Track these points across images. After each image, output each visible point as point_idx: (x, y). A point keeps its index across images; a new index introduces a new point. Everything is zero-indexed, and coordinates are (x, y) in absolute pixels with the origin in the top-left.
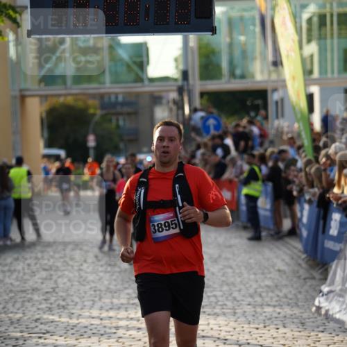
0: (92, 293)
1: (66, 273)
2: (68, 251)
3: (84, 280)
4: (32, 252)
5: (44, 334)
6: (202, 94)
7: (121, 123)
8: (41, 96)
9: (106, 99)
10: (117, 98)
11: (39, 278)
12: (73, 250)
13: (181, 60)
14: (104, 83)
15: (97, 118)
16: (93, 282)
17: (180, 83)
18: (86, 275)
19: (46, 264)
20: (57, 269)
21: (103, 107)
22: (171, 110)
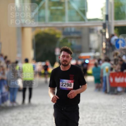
10: (71, 29)
14: (65, 21)
15: (61, 40)
21: (64, 33)
22: (99, 36)
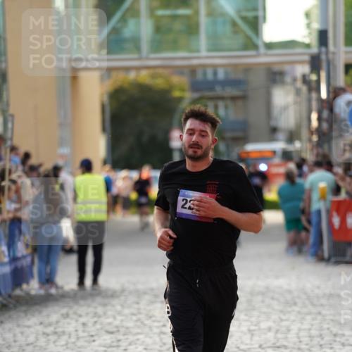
1: (140, 337)
2: (142, 306)
4: (89, 306)
6: (348, 67)
9: (199, 76)
11: (100, 345)
12: (152, 302)
13: (316, 14)
17: (315, 50)
19: (110, 324)
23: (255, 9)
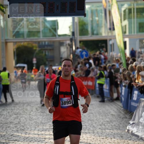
0: (35, 124)
1: (24, 115)
2: (25, 107)
3: (31, 119)
4: (10, 107)
5: (15, 141)
6: (80, 42)
7: (47, 53)
8: (14, 42)
9: (41, 44)
10: (45, 43)
11: (13, 118)
12: (27, 106)
13: (71, 27)
14: (40, 37)
15: (37, 51)
16: (35, 119)
17: (71, 37)
18: (32, 116)
19: (16, 112)
20: (20, 114)
21: (39, 47)
22: (67, 48)
23: (55, 26)
